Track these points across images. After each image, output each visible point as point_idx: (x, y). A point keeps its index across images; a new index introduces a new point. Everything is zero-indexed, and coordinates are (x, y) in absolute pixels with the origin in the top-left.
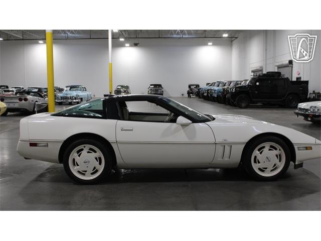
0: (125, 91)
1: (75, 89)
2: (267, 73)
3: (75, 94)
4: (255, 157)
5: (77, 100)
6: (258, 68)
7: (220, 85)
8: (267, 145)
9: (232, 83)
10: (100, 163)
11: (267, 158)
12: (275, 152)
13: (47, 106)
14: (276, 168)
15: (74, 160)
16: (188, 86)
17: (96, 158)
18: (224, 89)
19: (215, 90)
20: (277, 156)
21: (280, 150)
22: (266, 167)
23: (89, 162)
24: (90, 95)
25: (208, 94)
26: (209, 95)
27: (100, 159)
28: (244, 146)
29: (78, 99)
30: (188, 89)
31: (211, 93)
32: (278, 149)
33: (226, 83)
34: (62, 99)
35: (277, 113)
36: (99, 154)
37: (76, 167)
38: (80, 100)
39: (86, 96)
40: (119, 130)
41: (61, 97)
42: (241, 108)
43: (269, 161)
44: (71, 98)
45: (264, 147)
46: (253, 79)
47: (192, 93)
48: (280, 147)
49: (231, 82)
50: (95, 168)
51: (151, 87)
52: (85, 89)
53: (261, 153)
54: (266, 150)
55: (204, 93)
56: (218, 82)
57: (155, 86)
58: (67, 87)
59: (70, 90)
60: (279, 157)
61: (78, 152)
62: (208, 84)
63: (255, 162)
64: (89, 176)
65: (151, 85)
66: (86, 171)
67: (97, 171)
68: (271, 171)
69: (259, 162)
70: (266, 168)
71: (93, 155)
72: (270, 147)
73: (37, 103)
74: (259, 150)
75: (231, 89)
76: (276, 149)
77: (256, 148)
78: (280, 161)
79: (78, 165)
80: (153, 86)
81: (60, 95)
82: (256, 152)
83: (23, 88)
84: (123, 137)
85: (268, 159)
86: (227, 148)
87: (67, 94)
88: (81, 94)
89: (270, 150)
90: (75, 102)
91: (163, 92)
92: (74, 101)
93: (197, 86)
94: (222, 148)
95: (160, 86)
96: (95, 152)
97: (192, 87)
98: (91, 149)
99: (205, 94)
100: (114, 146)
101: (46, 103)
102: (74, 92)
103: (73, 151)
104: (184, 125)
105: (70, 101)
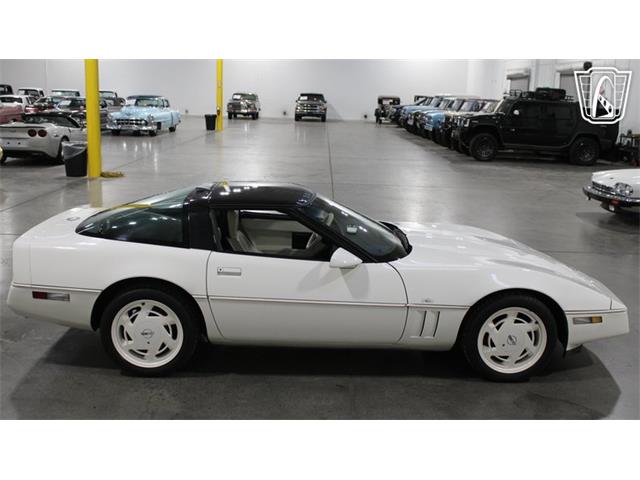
0: (249, 106)
1: (145, 103)
2: (539, 89)
3: (147, 114)
4: (487, 335)
5: (150, 128)
6: (521, 72)
7: (442, 104)
8: (512, 313)
9: (465, 104)
10: (175, 336)
11: (510, 337)
12: (526, 327)
13: (86, 150)
14: (527, 357)
15: (122, 328)
16: (377, 101)
17: (166, 327)
18: (448, 118)
19: (430, 118)
20: (530, 333)
21: (537, 323)
22: (506, 355)
23: (152, 333)
24: (177, 115)
25: (415, 123)
26: (418, 125)
27: (174, 327)
28: (464, 313)
29: (151, 125)
30: (376, 106)
31: (422, 122)
32: (534, 321)
33: (453, 102)
34: (119, 124)
35: (549, 178)
36: (172, 318)
37: (126, 343)
38: (155, 127)
39: (170, 118)
40: (212, 272)
41: (118, 120)
42: (479, 159)
43: (514, 343)
44: (138, 122)
45: (505, 316)
46: (507, 101)
47: (384, 115)
48: (537, 317)
49: (464, 101)
50: (163, 345)
51: (302, 98)
52: (165, 103)
53: (498, 328)
54: (508, 323)
55: (407, 119)
56: (437, 97)
57: (311, 96)
58: (130, 98)
59: (136, 104)
60: (534, 336)
61: (130, 313)
62: (417, 98)
63: (485, 343)
64: (152, 360)
65: (302, 95)
66: (145, 351)
67: (168, 351)
68: (517, 362)
69: (493, 345)
70: (506, 357)
71: (160, 320)
72: (518, 317)
73: (64, 144)
74: (495, 321)
75: (461, 120)
76: (528, 320)
77: (488, 317)
78: (535, 344)
79: (129, 339)
80: (306, 98)
81: (115, 114)
82: (489, 326)
83: (41, 92)
84: (220, 287)
85: (511, 339)
86: (431, 318)
87: (129, 115)
88: (158, 113)
89: (516, 322)
90: (146, 131)
91: (325, 110)
92: (144, 128)
93: (396, 101)
94: (420, 316)
95: (320, 97)
96: (165, 314)
97: (385, 102)
98: (155, 309)
99: (411, 122)
100: (203, 306)
101: (83, 145)
102: (144, 109)
103: (121, 311)
104: (346, 269)
105: (135, 127)
